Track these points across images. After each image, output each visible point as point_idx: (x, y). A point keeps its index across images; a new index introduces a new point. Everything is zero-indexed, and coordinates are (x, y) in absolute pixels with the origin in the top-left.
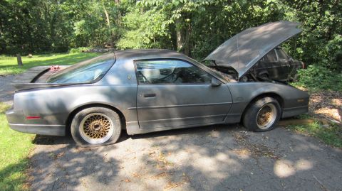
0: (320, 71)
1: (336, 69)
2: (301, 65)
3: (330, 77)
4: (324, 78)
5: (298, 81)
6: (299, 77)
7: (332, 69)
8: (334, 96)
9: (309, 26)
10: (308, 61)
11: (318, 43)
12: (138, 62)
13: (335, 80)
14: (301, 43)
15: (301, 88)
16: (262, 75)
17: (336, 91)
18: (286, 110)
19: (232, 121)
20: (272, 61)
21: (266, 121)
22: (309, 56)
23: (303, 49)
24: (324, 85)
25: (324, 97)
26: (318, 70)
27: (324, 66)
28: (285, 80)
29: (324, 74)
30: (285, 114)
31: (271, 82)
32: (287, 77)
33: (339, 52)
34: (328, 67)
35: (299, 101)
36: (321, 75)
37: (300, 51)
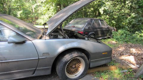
0: (124, 33)
1: (132, 31)
2: (114, 29)
3: (129, 36)
4: (126, 36)
5: (113, 38)
6: (113, 36)
7: (130, 32)
8: (131, 47)
9: (118, 9)
10: (118, 27)
11: (123, 18)
13: (132, 37)
14: (114, 18)
15: (114, 42)
16: (91, 34)
17: (133, 43)
18: (93, 62)
20: (97, 27)
21: (77, 70)
22: (118, 25)
23: (115, 21)
24: (126, 40)
25: (126, 47)
26: (123, 32)
27: (126, 30)
28: (105, 37)
29: (126, 34)
30: (92, 65)
31: (84, 39)
32: (106, 36)
33: (133, 23)
34: (128, 31)
36: (125, 35)
37: (113, 22)
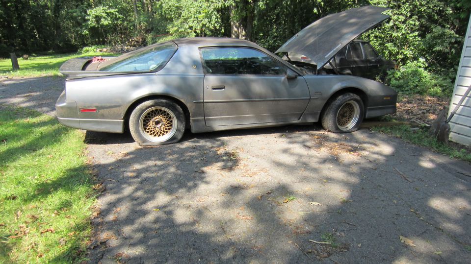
12: (203, 50)
18: (370, 110)
19: (311, 120)
30: (369, 114)
35: (385, 98)
